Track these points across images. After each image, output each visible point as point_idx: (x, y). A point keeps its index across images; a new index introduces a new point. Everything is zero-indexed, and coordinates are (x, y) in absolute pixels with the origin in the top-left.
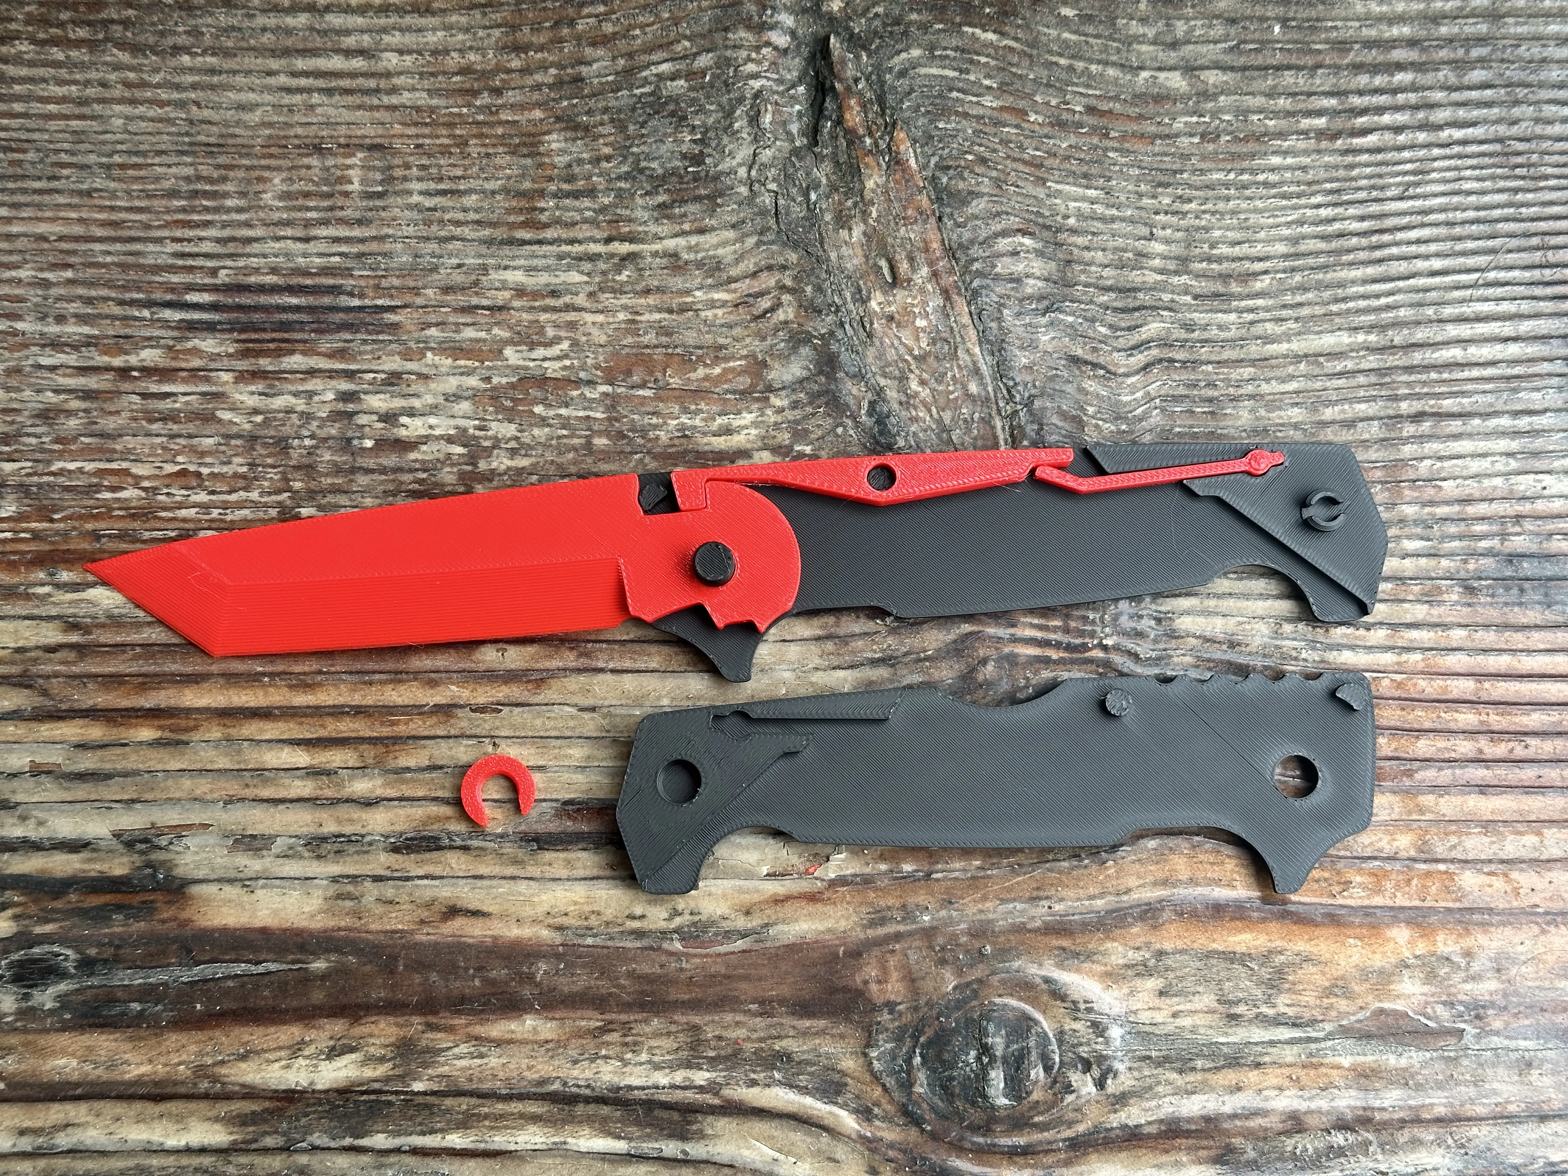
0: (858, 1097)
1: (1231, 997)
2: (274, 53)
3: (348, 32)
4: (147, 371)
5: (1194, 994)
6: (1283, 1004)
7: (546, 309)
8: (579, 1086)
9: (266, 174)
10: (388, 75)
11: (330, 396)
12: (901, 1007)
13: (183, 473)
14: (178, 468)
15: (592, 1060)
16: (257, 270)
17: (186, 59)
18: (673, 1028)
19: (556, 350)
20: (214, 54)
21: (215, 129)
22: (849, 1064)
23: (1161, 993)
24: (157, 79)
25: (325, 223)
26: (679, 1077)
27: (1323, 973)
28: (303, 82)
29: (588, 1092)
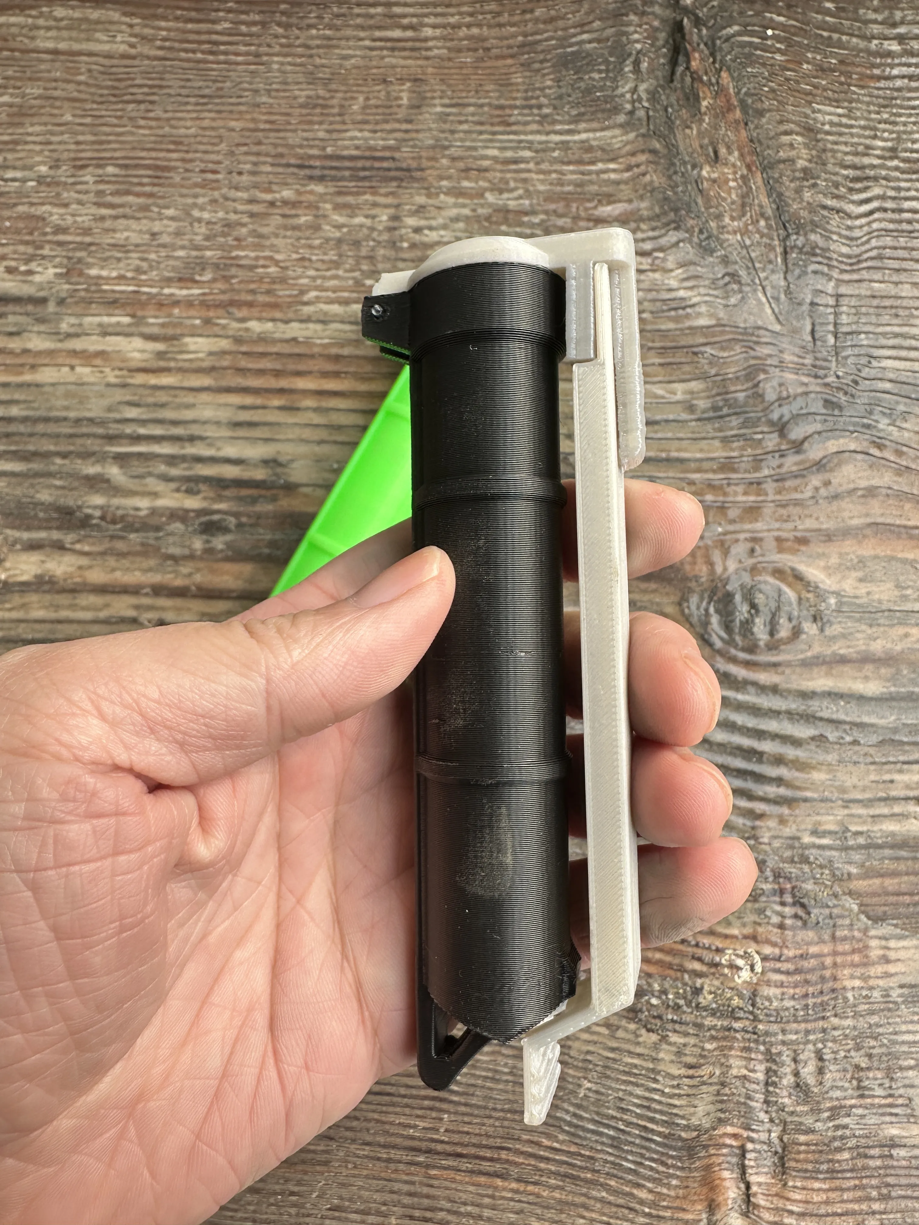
1: (903, 584)
2: (362, 28)
3: (405, 16)
4: (285, 202)
5: (881, 581)
7: (509, 171)
9: (355, 95)
10: (426, 40)
11: (385, 218)
12: (703, 579)
13: (303, 259)
14: (298, 256)
16: (347, 148)
17: (314, 32)
19: (516, 194)
20: (330, 29)
21: (327, 70)
22: (670, 609)
23: (861, 580)
24: (298, 42)
25: (386, 122)
28: (378, 44)
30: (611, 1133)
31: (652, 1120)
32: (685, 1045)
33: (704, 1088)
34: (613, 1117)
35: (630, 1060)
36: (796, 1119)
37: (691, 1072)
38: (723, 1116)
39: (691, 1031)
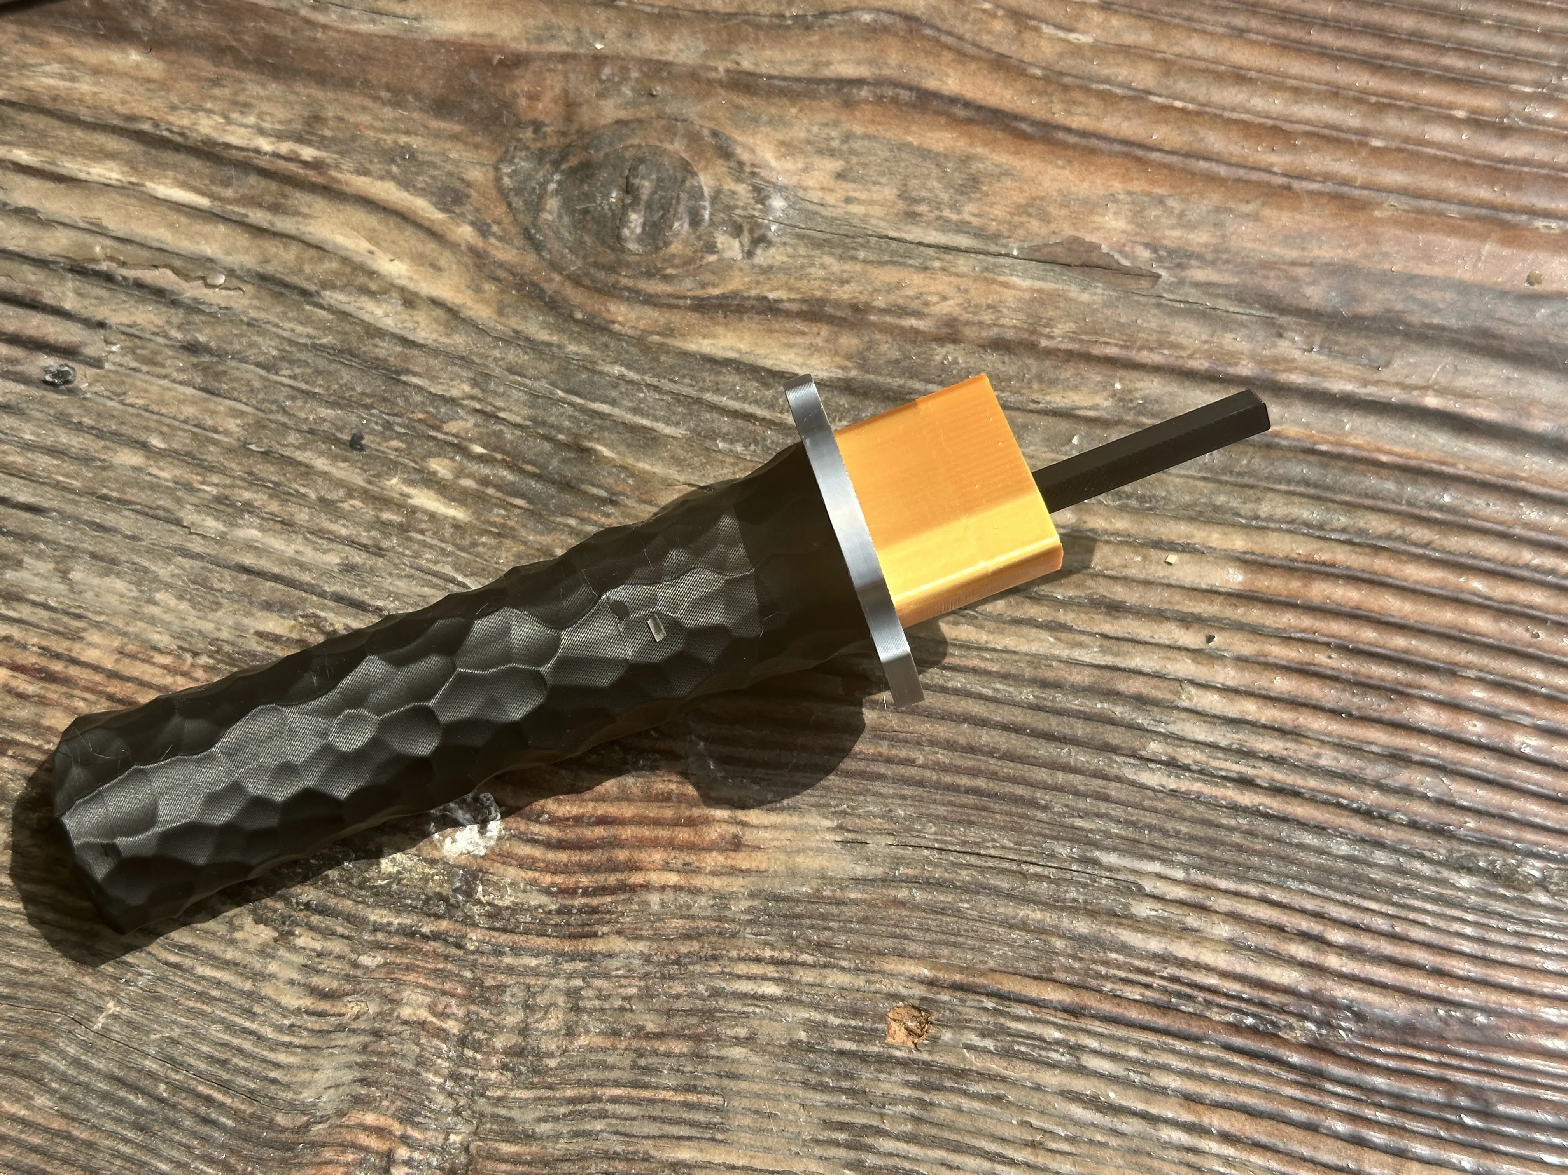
0: (477, 210)
1: (914, 194)
5: (875, 183)
6: (969, 211)
8: (171, 131)
12: (548, 129)
15: (194, 110)
18: (292, 98)
22: (476, 174)
23: (840, 176)
26: (285, 147)
27: (1022, 191)
29: (179, 139)
30: (141, 1102)
31: (225, 1086)
32: (320, 955)
33: (340, 1039)
34: (151, 1075)
35: (208, 972)
36: (503, 1112)
37: (324, 1006)
38: (363, 1091)
39: (340, 930)
